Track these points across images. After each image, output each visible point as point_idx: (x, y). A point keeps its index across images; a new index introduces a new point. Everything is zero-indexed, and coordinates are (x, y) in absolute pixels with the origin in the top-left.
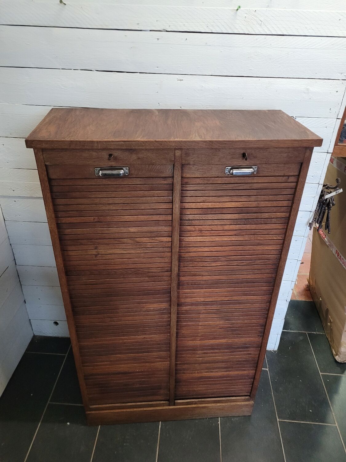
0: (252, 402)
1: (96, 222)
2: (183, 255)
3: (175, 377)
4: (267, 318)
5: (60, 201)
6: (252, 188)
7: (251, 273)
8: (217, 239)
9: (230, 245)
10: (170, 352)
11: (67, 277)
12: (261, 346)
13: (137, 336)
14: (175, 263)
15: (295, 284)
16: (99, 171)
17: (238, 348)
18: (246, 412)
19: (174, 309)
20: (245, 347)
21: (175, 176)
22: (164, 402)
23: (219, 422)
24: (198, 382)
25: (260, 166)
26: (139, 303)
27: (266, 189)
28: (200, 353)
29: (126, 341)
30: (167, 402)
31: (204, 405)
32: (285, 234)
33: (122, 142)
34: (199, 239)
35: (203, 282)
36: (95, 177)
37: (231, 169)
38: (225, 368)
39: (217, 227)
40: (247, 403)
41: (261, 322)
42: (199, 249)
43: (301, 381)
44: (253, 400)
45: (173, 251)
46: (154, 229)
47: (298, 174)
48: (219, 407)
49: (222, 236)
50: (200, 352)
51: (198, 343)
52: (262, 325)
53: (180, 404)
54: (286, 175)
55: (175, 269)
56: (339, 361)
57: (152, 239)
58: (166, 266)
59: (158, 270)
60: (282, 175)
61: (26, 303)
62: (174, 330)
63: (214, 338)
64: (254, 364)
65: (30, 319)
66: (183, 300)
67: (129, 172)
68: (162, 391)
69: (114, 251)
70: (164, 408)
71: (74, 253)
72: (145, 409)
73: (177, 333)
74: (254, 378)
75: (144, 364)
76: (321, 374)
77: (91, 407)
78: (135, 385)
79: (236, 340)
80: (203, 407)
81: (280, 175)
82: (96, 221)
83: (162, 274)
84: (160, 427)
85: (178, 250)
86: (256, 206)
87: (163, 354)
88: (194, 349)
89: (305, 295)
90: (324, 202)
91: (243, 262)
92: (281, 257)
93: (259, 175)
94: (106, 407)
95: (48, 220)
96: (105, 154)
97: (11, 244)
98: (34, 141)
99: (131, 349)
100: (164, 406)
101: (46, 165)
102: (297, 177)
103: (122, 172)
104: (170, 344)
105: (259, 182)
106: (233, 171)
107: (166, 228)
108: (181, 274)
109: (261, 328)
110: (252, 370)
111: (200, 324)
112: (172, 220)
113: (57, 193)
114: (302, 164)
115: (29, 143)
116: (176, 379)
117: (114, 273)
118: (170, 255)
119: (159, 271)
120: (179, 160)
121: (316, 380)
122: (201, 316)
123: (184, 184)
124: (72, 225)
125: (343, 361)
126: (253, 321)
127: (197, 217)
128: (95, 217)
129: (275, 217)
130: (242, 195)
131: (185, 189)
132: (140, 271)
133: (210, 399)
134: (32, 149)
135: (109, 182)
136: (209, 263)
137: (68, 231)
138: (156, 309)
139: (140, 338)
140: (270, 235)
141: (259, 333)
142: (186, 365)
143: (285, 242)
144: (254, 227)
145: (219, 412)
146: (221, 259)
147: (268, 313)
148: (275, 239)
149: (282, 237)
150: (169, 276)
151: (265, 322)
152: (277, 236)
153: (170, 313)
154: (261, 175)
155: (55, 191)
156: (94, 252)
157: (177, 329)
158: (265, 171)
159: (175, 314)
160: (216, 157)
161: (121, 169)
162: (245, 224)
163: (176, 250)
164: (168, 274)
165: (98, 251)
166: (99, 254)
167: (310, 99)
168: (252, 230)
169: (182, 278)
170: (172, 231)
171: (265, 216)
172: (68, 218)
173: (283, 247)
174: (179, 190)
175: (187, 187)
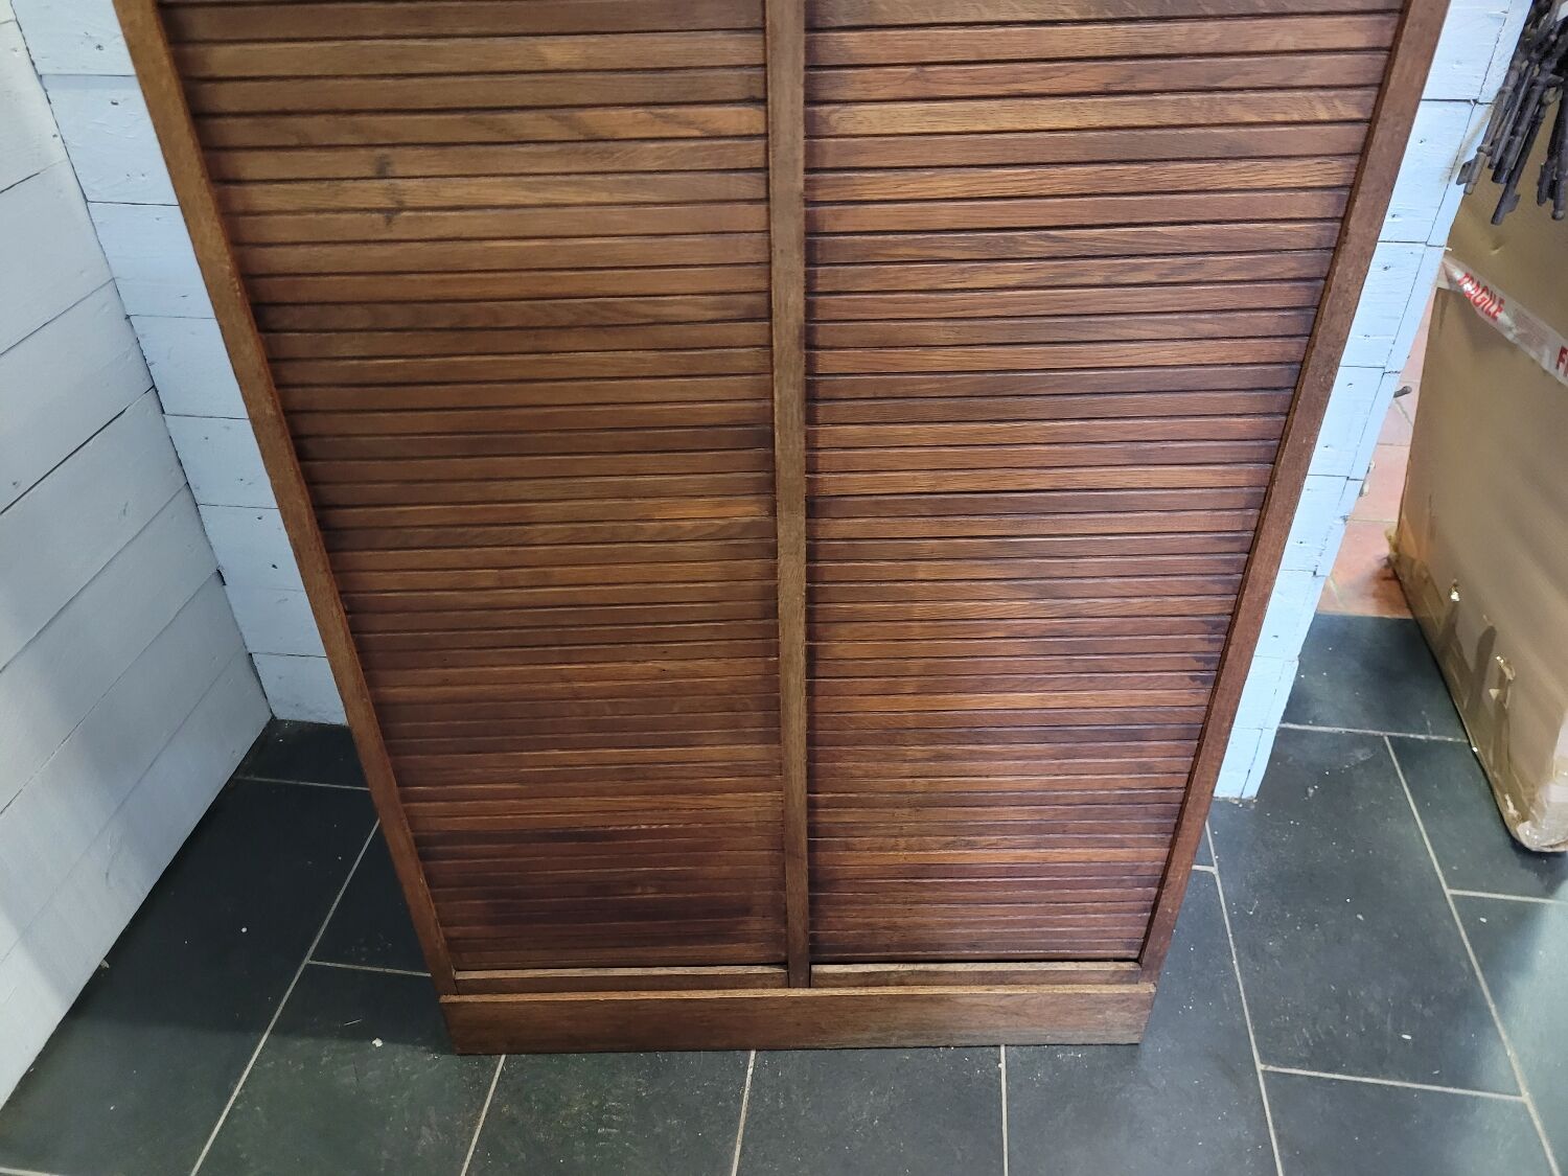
0: (1146, 988)
2: (829, 218)
3: (811, 861)
4: (1240, 589)
7: (1178, 331)
8: (1005, 116)
9: (1074, 156)
10: (779, 743)
11: (264, 336)
12: (1203, 731)
13: (629, 665)
14: (790, 265)
15: (1361, 493)
17: (1097, 736)
18: (1120, 1027)
19: (791, 529)
20: (1126, 733)
22: (766, 970)
23: (1002, 1066)
24: (913, 887)
26: (625, 494)
28: (919, 755)
30: (777, 970)
31: (936, 990)
32: (1382, 85)
34: (908, 117)
35: (931, 381)
38: (1031, 830)
40: (1124, 989)
41: (1209, 611)
42: (914, 185)
43: (1360, 917)
44: (1150, 980)
45: (777, 187)
48: (1003, 1003)
49: (1036, 102)
50: (916, 750)
51: (910, 704)
52: (1216, 626)
53: (835, 982)
56: (1534, 847)
57: (666, 119)
58: (743, 286)
61: (224, 584)
63: (985, 686)
64: (1165, 816)
65: (250, 651)
66: (830, 483)
68: (755, 925)
69: (474, 189)
70: (769, 993)
72: (685, 995)
73: (811, 654)
74: (1162, 883)
75: (669, 798)
76: (1452, 896)
77: (460, 976)
78: (639, 890)
80: (932, 999)
83: (727, 332)
84: (750, 1071)
85: (801, 185)
87: (753, 752)
88: (891, 736)
89: (1375, 595)
90: (1553, 37)
97: (128, 317)
100: (764, 987)
104: (777, 705)
107: (731, 46)
108: (823, 334)
109: (1210, 641)
110: (1155, 843)
111: (918, 609)
116: (812, 873)
117: (487, 321)
118: (763, 217)
119: (710, 315)
121: (1427, 916)
122: (923, 570)
125: (1551, 846)
126: (1173, 604)
133: (964, 965)
136: (963, 271)
138: (712, 530)
139: (644, 668)
140: (1299, 94)
141: (1200, 665)
142: (853, 810)
143: (1380, 135)
144: (1212, 38)
145: (1002, 1023)
146: (1024, 243)
147: (1249, 562)
148: (1324, 115)
149: (1359, 104)
150: (761, 342)
151: (1230, 611)
152: (1336, 96)
153: (775, 551)
156: (375, 192)
157: (810, 635)
159: (797, 554)
162: (1167, 20)
163: (788, 184)
164: (754, 331)
165: (393, 191)
166: (400, 207)
168: (1200, 55)
169: (825, 360)
170: (764, 65)
173: (1360, 169)
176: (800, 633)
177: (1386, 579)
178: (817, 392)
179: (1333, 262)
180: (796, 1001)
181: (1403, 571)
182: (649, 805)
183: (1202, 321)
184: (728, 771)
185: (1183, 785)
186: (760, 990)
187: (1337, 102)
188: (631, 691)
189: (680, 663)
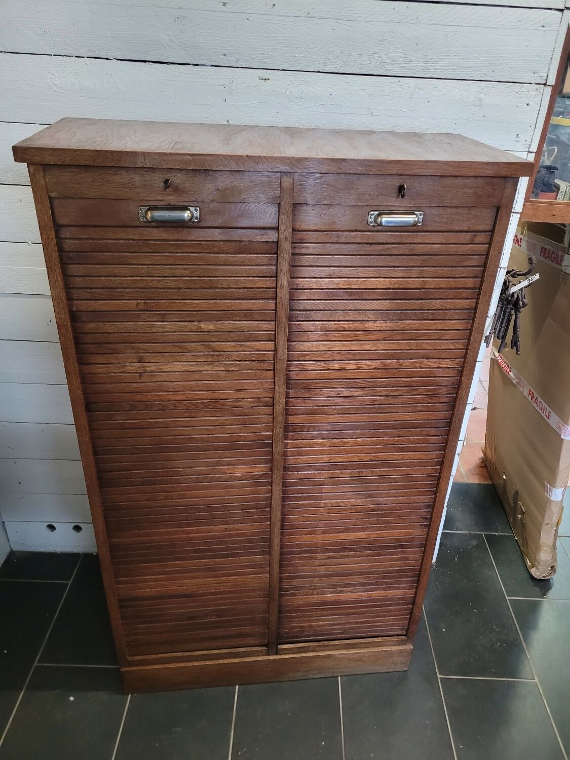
0: (409, 647)
2: (293, 375)
3: (280, 601)
4: (436, 493)
5: (74, 269)
6: (415, 252)
7: (410, 409)
8: (354, 346)
9: (374, 357)
10: (270, 555)
11: (88, 414)
12: (426, 544)
13: (212, 527)
14: (281, 390)
16: (146, 212)
17: (388, 547)
18: (400, 663)
19: (277, 476)
20: (399, 545)
21: (282, 227)
22: (260, 648)
24: (319, 610)
25: (428, 211)
26: (217, 464)
27: (437, 255)
28: (322, 557)
29: (193, 535)
30: (264, 648)
31: (328, 653)
32: (469, 340)
33: (189, 157)
34: (322, 346)
35: (328, 426)
36: (138, 224)
37: (379, 215)
38: (364, 584)
39: (353, 324)
41: (425, 501)
42: (322, 366)
43: (475, 611)
44: (411, 643)
45: (278, 367)
46: (244, 324)
47: (492, 228)
48: (354, 656)
49: (362, 342)
50: (322, 555)
51: (319, 538)
52: (428, 507)
53: (287, 652)
54: (471, 229)
55: (281, 401)
56: (538, 578)
57: (241, 345)
58: (264, 396)
59: (250, 402)
60: (466, 229)
62: (277, 515)
63: (347, 530)
64: (414, 577)
65: (3, 520)
66: (292, 460)
67: (200, 216)
68: (256, 629)
69: (171, 366)
70: (260, 658)
71: (103, 368)
72: (226, 661)
73: (283, 520)
74: (414, 603)
75: (224, 578)
76: (509, 600)
77: (130, 659)
78: (209, 617)
79: (384, 533)
80: (326, 656)
81: (461, 229)
82: (141, 307)
83: (258, 410)
85: (285, 365)
86: (420, 287)
87: (258, 559)
88: (312, 550)
89: (478, 475)
91: (397, 390)
92: (460, 380)
93: (426, 229)
94: (157, 659)
95: (55, 303)
96: (157, 179)
98: (29, 148)
99: (203, 551)
100: (258, 656)
101: (50, 198)
102: (490, 233)
103: (187, 215)
104: (270, 540)
105: (426, 242)
106: (381, 218)
107: (264, 325)
108: (290, 410)
109: (426, 512)
110: (410, 588)
111: (323, 503)
112: (276, 310)
113: (71, 253)
114: (498, 208)
115: (20, 153)
116: (280, 606)
117: (172, 407)
118: (272, 375)
119: (252, 405)
120: (288, 196)
121: (500, 609)
122: (326, 488)
123: (297, 243)
124: (98, 316)
125: (544, 577)
126: (412, 498)
127: (320, 304)
128: (139, 301)
129: (452, 308)
130: (396, 265)
131: (297, 251)
132: (219, 404)
133: (339, 641)
134: (25, 164)
135: (164, 235)
136: (339, 391)
137: (91, 326)
138: (248, 477)
139: (217, 529)
140: (444, 341)
141: (423, 520)
142: (297, 580)
143: (469, 353)
144: (416, 325)
145: (353, 665)
146: (359, 383)
147: (438, 484)
148: (452, 348)
149: (463, 345)
150: (270, 413)
151: (433, 501)
152: (455, 342)
153: (271, 484)
154: (429, 228)
155: (68, 250)
156: (137, 367)
157: (283, 514)
158: (436, 221)
159: (279, 485)
160: (352, 191)
161: (185, 209)
162: (402, 320)
163: (282, 365)
164: (268, 410)
165: (144, 367)
166: (146, 371)
167: (484, 116)
168: (413, 330)
169: (292, 419)
170: (275, 331)
171: (435, 306)
172: (89, 302)
173: (464, 362)
174: (288, 253)
175: (301, 248)
176: (279, 514)
177: (482, 467)
178: (288, 429)
179: (458, 389)
180: (271, 661)
182: (215, 582)
183: (417, 406)
186: (256, 657)
187: (456, 344)
188: (212, 537)
189: (232, 525)
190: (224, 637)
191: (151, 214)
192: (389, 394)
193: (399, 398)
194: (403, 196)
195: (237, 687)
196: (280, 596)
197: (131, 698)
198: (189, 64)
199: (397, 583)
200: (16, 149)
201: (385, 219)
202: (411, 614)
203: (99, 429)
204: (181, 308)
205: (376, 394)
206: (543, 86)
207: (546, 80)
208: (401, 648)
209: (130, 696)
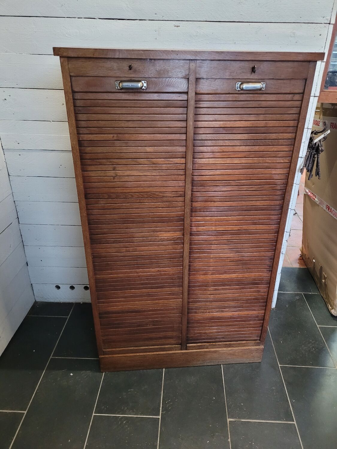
0: (262, 347)
1: (115, 140)
2: (196, 178)
3: (188, 316)
4: (275, 250)
5: (81, 117)
6: (261, 106)
7: (260, 199)
8: (228, 161)
10: (182, 287)
11: (86, 200)
12: (270, 282)
13: (151, 269)
14: (189, 186)
16: (119, 84)
17: (248, 284)
19: (187, 239)
20: (255, 283)
21: (190, 91)
22: (177, 346)
24: (210, 323)
25: (268, 81)
26: (154, 231)
27: (273, 107)
28: (212, 289)
29: (141, 274)
30: (179, 346)
31: (215, 349)
32: (292, 157)
33: (142, 52)
34: (211, 161)
35: (214, 209)
36: (114, 90)
38: (235, 307)
39: (228, 148)
41: (269, 255)
42: (211, 172)
44: (263, 344)
45: (187, 172)
46: (169, 148)
47: (303, 92)
48: (230, 352)
49: (233, 158)
51: (210, 277)
52: (271, 259)
54: (292, 92)
55: (189, 193)
57: (167, 161)
58: (179, 190)
60: (288, 92)
62: (186, 262)
63: (225, 273)
64: (263, 303)
65: (32, 283)
66: (194, 229)
67: (147, 86)
68: (174, 334)
69: (131, 173)
70: (177, 352)
71: (94, 173)
73: (190, 266)
74: (264, 319)
75: (157, 302)
77: (105, 350)
78: (148, 325)
79: (246, 275)
80: (214, 352)
81: (286, 92)
82: (115, 138)
83: (176, 199)
85: (191, 172)
86: (264, 126)
87: (176, 289)
88: (205, 285)
89: (298, 263)
91: (252, 187)
92: (287, 181)
93: (267, 92)
94: (119, 351)
96: (125, 65)
97: (14, 201)
99: (146, 284)
100: (176, 350)
101: (70, 76)
102: (302, 95)
103: (140, 85)
104: (182, 278)
105: (267, 100)
106: (243, 85)
107: (180, 149)
108: (194, 199)
109: (270, 262)
110: (262, 310)
111: (212, 256)
112: (186, 140)
113: (80, 108)
114: (306, 80)
115: (57, 51)
116: (188, 320)
117: (130, 197)
118: (184, 178)
119: (173, 196)
120: (193, 74)
122: (213, 247)
123: (198, 101)
124: (93, 143)
126: (262, 254)
128: (114, 135)
129: (282, 138)
130: (251, 113)
131: (198, 106)
132: (156, 195)
134: (58, 57)
136: (220, 188)
137: (88, 149)
138: (170, 239)
139: (153, 271)
140: (278, 158)
141: (268, 267)
142: (197, 303)
143: (292, 165)
144: (262, 149)
146: (232, 183)
147: (276, 245)
148: (282, 162)
149: (288, 160)
150: (183, 201)
151: (273, 255)
152: (284, 158)
153: (183, 244)
154: (269, 92)
155: (78, 106)
156: (112, 173)
157: (190, 262)
158: (272, 88)
159: (188, 244)
160: (228, 71)
161: (139, 81)
162: (254, 146)
163: (189, 172)
164: (181, 199)
165: (116, 173)
166: (117, 176)
167: (296, 42)
168: (260, 152)
169: (195, 204)
170: (186, 152)
171: (273, 137)
172: (89, 135)
173: (289, 170)
174: (193, 107)
175: (200, 104)
176: (188, 261)
178: (193, 210)
179: (286, 187)
180: (183, 354)
181: (304, 257)
182: (152, 303)
183: (264, 197)
184: (170, 294)
185: (267, 295)
186: (174, 351)
187: (284, 160)
188: (151, 275)
189: (162, 269)
190: (157, 339)
191: (122, 84)
192: (248, 190)
193: (254, 192)
194: (254, 73)
195: (164, 369)
196: (188, 313)
197: (104, 374)
198: (137, 20)
199: (253, 306)
200: (54, 49)
201: (245, 86)
202: (262, 326)
203: (92, 209)
204: (136, 138)
205: (241, 190)
206: (328, 24)
207: (330, 21)
208: (257, 347)
209: (104, 373)
